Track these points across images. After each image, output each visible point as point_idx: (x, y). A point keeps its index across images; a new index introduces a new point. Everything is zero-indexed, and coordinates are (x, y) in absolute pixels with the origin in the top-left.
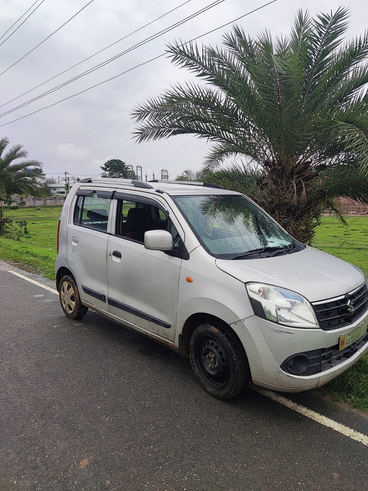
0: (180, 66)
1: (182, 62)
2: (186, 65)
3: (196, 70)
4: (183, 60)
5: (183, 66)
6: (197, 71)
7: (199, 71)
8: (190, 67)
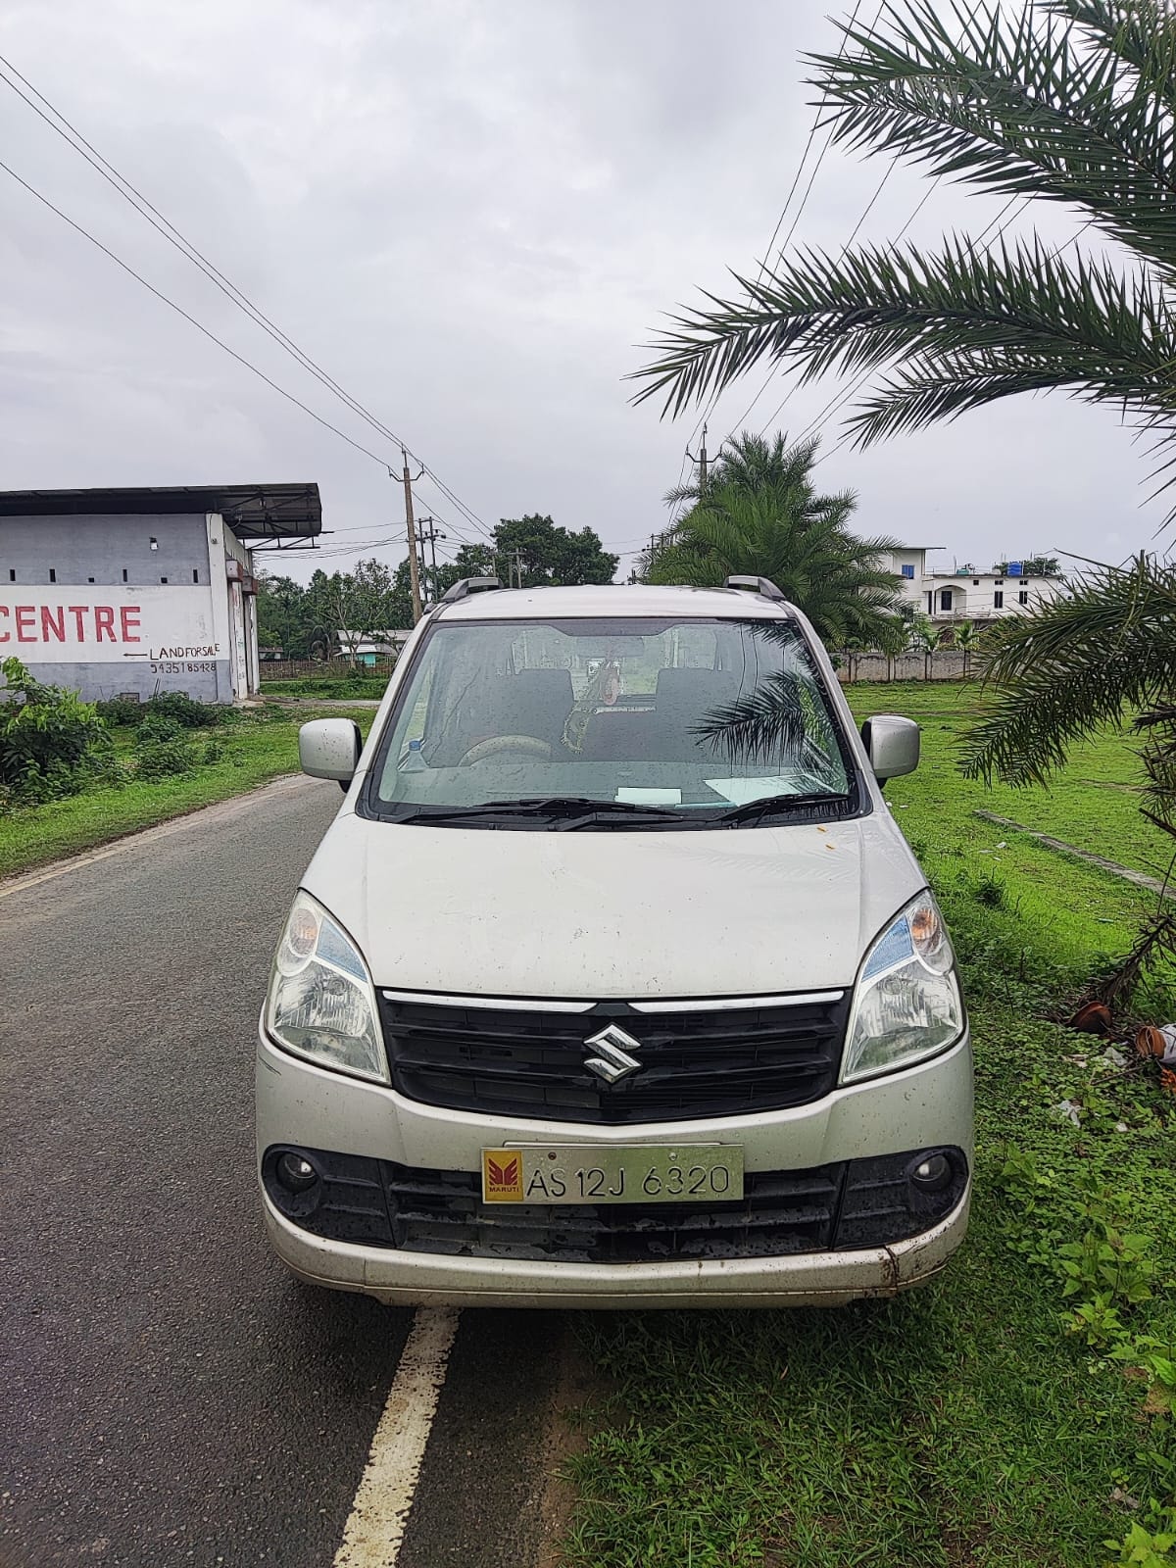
0: (866, 149)
1: (875, 134)
2: (892, 138)
3: (927, 151)
4: (879, 126)
5: (880, 148)
6: (929, 156)
7: (944, 152)
8: (908, 143)
